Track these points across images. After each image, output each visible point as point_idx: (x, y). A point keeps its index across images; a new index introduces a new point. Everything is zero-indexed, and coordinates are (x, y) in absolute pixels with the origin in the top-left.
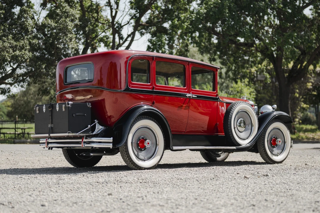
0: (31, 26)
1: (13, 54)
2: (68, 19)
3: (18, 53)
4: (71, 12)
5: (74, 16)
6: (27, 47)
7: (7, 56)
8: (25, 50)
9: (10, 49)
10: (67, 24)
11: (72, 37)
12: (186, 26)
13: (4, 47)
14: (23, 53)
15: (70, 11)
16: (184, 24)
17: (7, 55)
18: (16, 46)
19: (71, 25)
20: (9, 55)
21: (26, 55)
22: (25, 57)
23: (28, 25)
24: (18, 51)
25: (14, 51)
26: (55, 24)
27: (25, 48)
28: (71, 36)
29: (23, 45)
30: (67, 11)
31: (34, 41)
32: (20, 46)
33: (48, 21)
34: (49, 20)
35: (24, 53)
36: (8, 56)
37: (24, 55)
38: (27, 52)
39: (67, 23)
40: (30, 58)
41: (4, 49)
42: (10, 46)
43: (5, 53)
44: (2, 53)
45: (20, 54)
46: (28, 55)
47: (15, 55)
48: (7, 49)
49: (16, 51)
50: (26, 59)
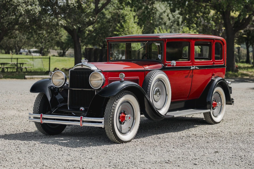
1: (26, 8)
3: (30, 7)
6: (37, 3)
7: (21, 10)
8: (36, 5)
9: (24, 4)
13: (20, 2)
14: (34, 8)
17: (21, 9)
20: (23, 9)
21: (37, 9)
22: (36, 11)
24: (30, 6)
25: (26, 6)
27: (35, 3)
29: (33, 1)
32: (31, 2)
35: (35, 8)
36: (22, 10)
37: (35, 10)
40: (39, 11)
41: (19, 4)
42: (24, 1)
43: (20, 7)
44: (18, 8)
45: (32, 8)
46: (38, 10)
47: (28, 9)
48: (21, 4)
49: (28, 6)
50: (36, 12)
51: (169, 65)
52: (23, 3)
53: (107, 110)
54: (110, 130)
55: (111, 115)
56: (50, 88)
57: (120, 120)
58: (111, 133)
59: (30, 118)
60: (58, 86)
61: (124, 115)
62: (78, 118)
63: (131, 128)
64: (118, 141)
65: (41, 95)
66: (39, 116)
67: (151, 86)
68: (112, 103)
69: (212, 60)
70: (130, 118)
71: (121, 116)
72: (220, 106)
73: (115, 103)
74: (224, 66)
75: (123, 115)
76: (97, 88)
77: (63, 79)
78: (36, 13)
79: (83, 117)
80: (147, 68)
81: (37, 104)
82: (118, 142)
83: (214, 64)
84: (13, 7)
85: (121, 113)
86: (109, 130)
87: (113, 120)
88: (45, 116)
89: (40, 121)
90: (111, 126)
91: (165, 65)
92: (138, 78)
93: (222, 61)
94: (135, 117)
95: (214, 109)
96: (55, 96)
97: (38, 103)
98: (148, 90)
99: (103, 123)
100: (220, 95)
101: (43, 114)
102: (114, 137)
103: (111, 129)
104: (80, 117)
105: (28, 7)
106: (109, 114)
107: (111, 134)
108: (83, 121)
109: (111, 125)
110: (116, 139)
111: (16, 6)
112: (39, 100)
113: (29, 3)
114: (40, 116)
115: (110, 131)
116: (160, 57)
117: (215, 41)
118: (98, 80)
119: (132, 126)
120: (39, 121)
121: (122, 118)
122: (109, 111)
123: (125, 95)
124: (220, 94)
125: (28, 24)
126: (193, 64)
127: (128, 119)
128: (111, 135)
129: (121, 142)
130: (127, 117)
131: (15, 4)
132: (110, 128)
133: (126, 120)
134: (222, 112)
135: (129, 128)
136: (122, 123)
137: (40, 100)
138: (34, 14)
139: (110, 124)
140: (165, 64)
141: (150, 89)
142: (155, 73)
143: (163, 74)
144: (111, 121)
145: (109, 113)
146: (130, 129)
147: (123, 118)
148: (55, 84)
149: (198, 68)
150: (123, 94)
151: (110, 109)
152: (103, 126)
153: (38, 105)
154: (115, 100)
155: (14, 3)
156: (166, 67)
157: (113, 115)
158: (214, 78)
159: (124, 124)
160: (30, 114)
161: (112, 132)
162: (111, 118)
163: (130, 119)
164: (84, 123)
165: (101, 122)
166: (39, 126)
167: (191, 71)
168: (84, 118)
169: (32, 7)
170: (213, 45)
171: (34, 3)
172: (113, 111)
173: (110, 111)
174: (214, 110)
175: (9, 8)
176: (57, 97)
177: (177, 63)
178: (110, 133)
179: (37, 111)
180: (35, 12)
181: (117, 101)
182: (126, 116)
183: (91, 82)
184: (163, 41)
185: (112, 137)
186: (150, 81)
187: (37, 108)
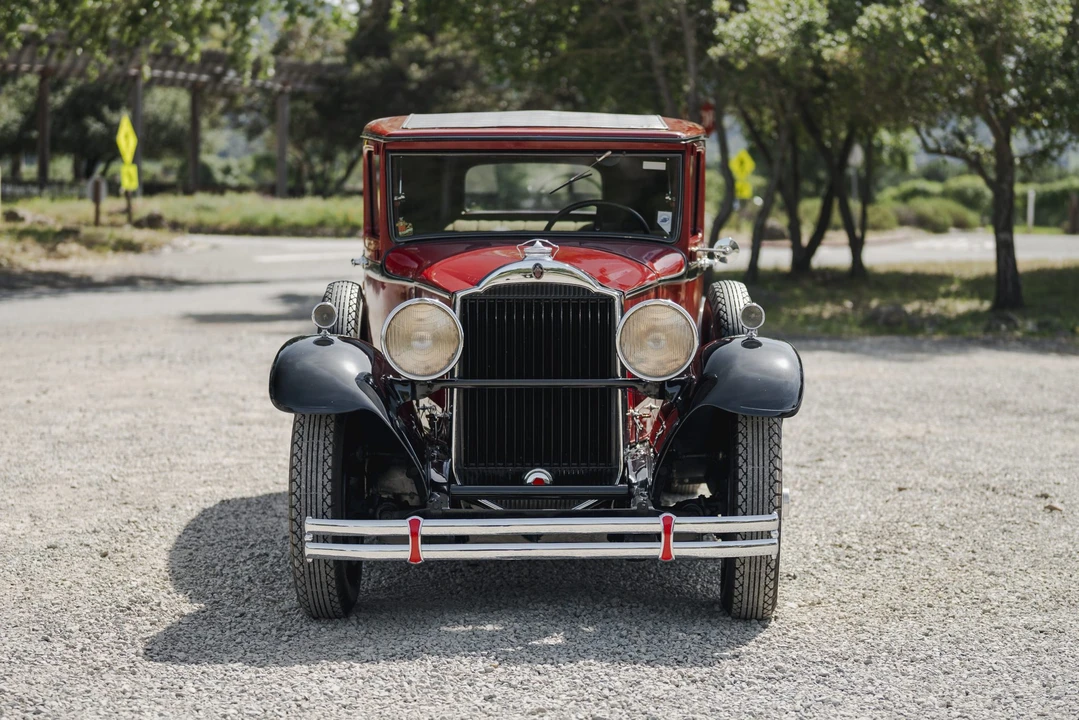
76: (665, 375)
79: (672, 516)
91: (691, 256)
99: (776, 534)
104: (660, 520)
106: (766, 492)
116: (665, 220)
140: (692, 251)
151: (766, 470)
152: (773, 552)
153: (324, 474)
164: (684, 544)
173: (766, 476)
184: (683, 152)
187: (320, 490)
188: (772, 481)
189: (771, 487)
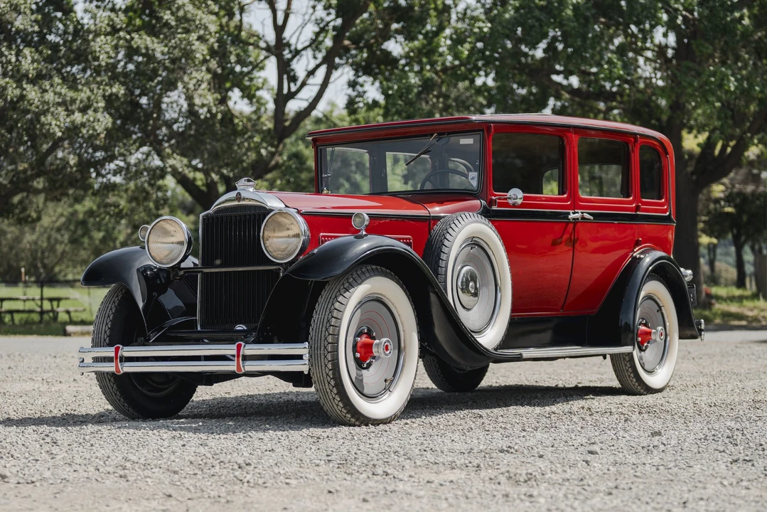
0: (106, 53)
1: (68, 120)
2: (194, 36)
3: (78, 117)
4: (198, 17)
5: (206, 28)
6: (100, 105)
7: (53, 126)
8: (96, 111)
9: (60, 109)
10: (193, 48)
11: (203, 78)
12: (466, 53)
13: (48, 103)
14: (92, 119)
15: (197, 15)
16: (462, 46)
17: (54, 122)
18: (73, 101)
19: (201, 50)
20: (58, 123)
21: (100, 123)
22: (97, 127)
23: (100, 51)
24: (80, 114)
25: (68, 116)
26: (163, 48)
27: (95, 105)
28: (199, 78)
29: (89, 98)
30: (189, 16)
31: (114, 90)
32: (81, 102)
33: (146, 40)
34: (148, 39)
35: (94, 119)
36: (56, 125)
37: (96, 124)
38: (99, 115)
39: (193, 45)
40: (106, 129)
41: (46, 107)
42: (60, 100)
43: (49, 117)
44: (43, 119)
45: (84, 120)
46: (104, 124)
47: (73, 122)
48: (52, 109)
49: (73, 113)
50: (98, 132)
51: (500, 205)
52: (59, 104)
53: (316, 321)
54: (329, 383)
55: (330, 334)
56: (143, 271)
57: (358, 355)
58: (331, 391)
59: (82, 364)
60: (168, 264)
61: (369, 340)
62: (229, 350)
63: (392, 381)
64: (352, 417)
65: (116, 295)
66: (109, 352)
67: (448, 257)
68: (331, 300)
69: (631, 198)
70: (389, 348)
71: (359, 344)
72: (662, 338)
73: (340, 299)
74: (668, 219)
75: (364, 339)
76: (286, 258)
77: (181, 243)
78: (98, 134)
79: (243, 344)
80: (436, 210)
81: (105, 322)
82: (353, 420)
83: (637, 208)
84: (29, 116)
85: (359, 334)
86: (326, 382)
87: (336, 350)
88: (128, 351)
89: (113, 369)
90: (330, 368)
91: (491, 203)
92: (410, 239)
93: (662, 205)
94: (402, 345)
95: (644, 348)
96: (159, 295)
97: (106, 319)
98: (441, 271)
99: (306, 357)
100: (660, 307)
101: (121, 346)
102: (341, 404)
103: (329, 379)
104: (235, 347)
105: (73, 117)
106: (323, 332)
107: (329, 394)
108: (246, 358)
109: (330, 366)
110: (345, 411)
111: (37, 116)
112: (109, 308)
113: (77, 106)
114: (113, 354)
115: (327, 385)
116: (473, 178)
117: (639, 140)
118: (289, 237)
119: (394, 376)
120: (109, 368)
121: (363, 351)
122: (325, 324)
123: (371, 276)
124: (661, 305)
125: (74, 169)
126: (575, 206)
127: (381, 350)
128: (331, 397)
129: (363, 420)
130: (378, 345)
131: (33, 108)
132: (327, 375)
133: (375, 354)
134: (667, 361)
135: (386, 381)
136: (365, 366)
137: (111, 309)
138: (91, 137)
139: (326, 361)
140: (491, 199)
141: (446, 267)
142: (460, 218)
143: (484, 223)
144: (329, 352)
145: (324, 329)
146: (388, 385)
147: (368, 347)
148: (158, 259)
149: (592, 218)
150: (363, 273)
151: (326, 318)
152: (305, 369)
153: (107, 324)
154: (342, 291)
155: (31, 105)
156: (495, 208)
157: (336, 336)
158: (641, 253)
159: (371, 369)
160: (82, 351)
161: (335, 389)
162: (329, 343)
163: (388, 352)
164: (247, 363)
165: (300, 357)
166: (110, 388)
167: (571, 226)
168: (248, 346)
169: (86, 117)
170: (633, 151)
171: (92, 105)
172: (336, 322)
173: (325, 322)
174: (642, 353)
175: (17, 121)
176: (163, 299)
177: (525, 198)
178: (328, 390)
179: (105, 340)
180: (94, 130)
181: (347, 294)
182: (377, 341)
183: (268, 243)
184: (482, 130)
185: (334, 404)
186: (446, 243)
187: (103, 334)
188: (328, 325)
189: (327, 330)
